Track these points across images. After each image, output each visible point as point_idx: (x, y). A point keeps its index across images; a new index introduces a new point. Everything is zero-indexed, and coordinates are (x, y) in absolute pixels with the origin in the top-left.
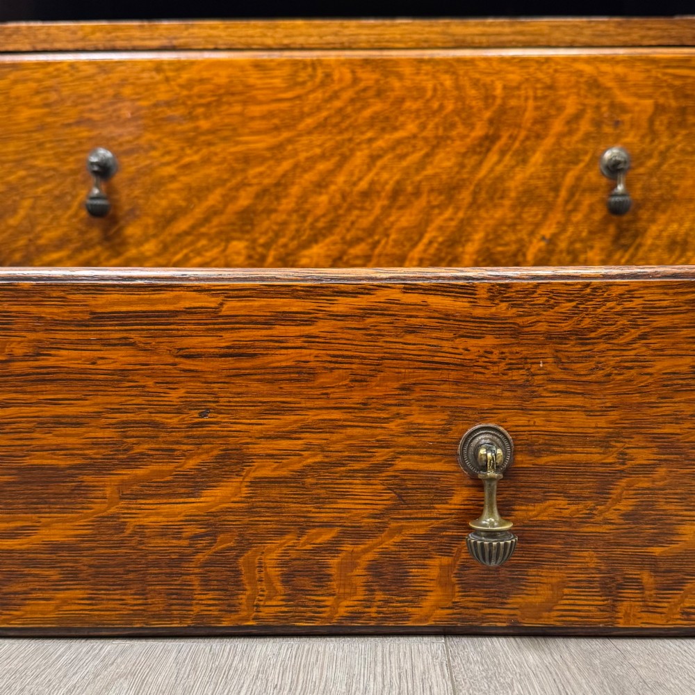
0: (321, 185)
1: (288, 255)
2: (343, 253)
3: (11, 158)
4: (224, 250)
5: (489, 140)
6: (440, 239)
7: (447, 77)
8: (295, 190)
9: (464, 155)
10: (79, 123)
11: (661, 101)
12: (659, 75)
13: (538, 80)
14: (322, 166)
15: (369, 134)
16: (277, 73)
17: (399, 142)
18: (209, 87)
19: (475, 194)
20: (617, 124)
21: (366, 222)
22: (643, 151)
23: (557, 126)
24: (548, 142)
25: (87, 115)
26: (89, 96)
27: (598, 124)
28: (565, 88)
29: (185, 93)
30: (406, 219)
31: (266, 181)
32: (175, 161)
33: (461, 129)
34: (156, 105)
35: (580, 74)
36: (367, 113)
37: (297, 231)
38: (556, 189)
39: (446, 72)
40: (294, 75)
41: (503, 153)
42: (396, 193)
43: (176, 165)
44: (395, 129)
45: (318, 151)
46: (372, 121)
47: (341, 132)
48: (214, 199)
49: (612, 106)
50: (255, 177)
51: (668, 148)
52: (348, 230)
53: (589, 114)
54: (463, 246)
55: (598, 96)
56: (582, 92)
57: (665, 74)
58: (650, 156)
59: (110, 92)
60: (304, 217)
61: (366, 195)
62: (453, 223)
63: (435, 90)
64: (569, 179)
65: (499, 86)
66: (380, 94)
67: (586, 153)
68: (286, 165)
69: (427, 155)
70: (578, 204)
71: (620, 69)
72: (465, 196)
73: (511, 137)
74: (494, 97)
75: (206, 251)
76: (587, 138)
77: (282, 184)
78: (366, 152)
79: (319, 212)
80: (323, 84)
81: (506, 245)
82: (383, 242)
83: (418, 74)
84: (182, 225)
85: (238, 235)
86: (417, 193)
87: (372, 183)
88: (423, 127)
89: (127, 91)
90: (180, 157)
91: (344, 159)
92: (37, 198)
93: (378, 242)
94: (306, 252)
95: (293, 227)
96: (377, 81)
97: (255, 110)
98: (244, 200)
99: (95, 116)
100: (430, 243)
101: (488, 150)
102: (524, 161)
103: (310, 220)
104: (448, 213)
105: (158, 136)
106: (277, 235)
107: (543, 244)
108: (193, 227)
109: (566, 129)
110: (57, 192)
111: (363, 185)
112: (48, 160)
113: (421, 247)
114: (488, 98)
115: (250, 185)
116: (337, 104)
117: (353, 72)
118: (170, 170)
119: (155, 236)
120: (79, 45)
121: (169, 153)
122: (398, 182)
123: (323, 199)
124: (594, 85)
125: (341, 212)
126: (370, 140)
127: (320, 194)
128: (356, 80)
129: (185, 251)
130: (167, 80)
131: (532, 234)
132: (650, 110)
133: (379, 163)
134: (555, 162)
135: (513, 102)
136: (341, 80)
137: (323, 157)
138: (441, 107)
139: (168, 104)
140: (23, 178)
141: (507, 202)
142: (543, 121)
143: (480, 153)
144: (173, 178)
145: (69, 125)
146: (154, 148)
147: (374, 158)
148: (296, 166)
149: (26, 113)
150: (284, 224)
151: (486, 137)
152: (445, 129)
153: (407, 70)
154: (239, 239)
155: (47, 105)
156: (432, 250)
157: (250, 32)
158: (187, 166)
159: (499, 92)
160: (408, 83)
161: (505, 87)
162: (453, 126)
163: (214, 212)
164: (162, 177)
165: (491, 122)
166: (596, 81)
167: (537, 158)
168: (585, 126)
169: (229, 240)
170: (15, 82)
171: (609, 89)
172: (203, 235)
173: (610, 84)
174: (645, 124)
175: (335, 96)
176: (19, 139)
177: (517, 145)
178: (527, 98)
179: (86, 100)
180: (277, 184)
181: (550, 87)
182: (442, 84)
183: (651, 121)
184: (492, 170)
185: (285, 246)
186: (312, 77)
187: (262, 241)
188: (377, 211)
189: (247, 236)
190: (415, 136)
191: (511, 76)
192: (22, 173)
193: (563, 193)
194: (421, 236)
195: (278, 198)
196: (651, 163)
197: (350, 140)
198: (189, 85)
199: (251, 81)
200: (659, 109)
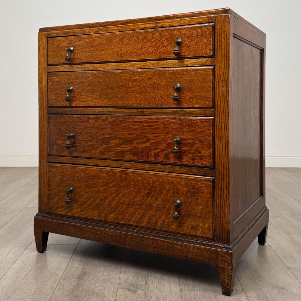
0: (113, 200)
1: (106, 216)
2: (118, 217)
3: (55, 186)
4: (93, 213)
5: (149, 194)
6: (138, 217)
7: (140, 177)
8: (108, 200)
9: (143, 196)
10: (67, 180)
11: (189, 189)
12: (188, 182)
13: (160, 181)
14: (113, 195)
15: (123, 189)
16: (105, 173)
17: (129, 192)
18: (92, 175)
19: (146, 206)
20: (178, 194)
21: (122, 210)
22: (185, 201)
23: (164, 192)
24: (162, 196)
25: (69, 179)
26: (69, 174)
27: (174, 193)
28: (166, 183)
29: (87, 176)
30: (131, 210)
31: (102, 197)
32: (84, 191)
33: (143, 190)
34: (81, 178)
35: (169, 180)
36: (123, 184)
37: (108, 210)
38: (164, 208)
39: (139, 176)
40: (108, 174)
41: (152, 197)
42: (129, 204)
43: (85, 192)
44: (129, 189)
45: (113, 192)
46: (124, 186)
47: (117, 188)
48: (92, 200)
49: (177, 189)
50: (100, 196)
51: (191, 202)
52: (119, 211)
53: (172, 190)
54: (143, 219)
55: (174, 186)
56: (170, 184)
57: (190, 182)
58: (186, 203)
59: (73, 174)
60: (109, 207)
61: (122, 203)
62: (141, 213)
63: (137, 180)
64: (167, 206)
65: (151, 181)
66: (125, 180)
67: (171, 200)
68: (106, 194)
69: (135, 196)
70: (169, 213)
71: (179, 180)
72: (144, 206)
73: (154, 193)
74: (150, 183)
75: (90, 212)
76: (171, 196)
77: (105, 198)
78: (122, 193)
79: (112, 206)
80: (114, 176)
81: (153, 221)
82: (126, 216)
83: (134, 176)
84: (85, 205)
85: (96, 209)
86: (133, 205)
87: (124, 201)
88: (135, 189)
89: (76, 174)
90: (86, 190)
91: (118, 194)
92: (59, 196)
93: (125, 215)
94: (110, 216)
95: (107, 209)
96: (125, 177)
97: (101, 181)
98: (97, 201)
99: (70, 179)
100: (136, 217)
101: (149, 196)
102: (157, 200)
103: (111, 208)
104: (140, 210)
105: (82, 185)
106: (104, 211)
107: (161, 222)
108: (87, 206)
109: (166, 193)
110: (62, 195)
111: (122, 201)
112: (61, 188)
113: (134, 218)
114: (149, 183)
115: (99, 198)
116: (117, 181)
117: (120, 174)
118: (83, 193)
119: (80, 207)
120: (69, 162)
121: (83, 189)
122: (129, 201)
123: (114, 203)
124: (173, 183)
125: (117, 207)
126: (123, 190)
127: (113, 202)
128: (121, 176)
129: (85, 212)
130: (84, 172)
131: (159, 219)
132: (186, 191)
133: (125, 196)
134: (164, 201)
135: (154, 185)
136: (117, 176)
137: (114, 193)
138: (139, 184)
139: (84, 178)
140: (57, 191)
141: (153, 210)
142: (161, 191)
143: (147, 197)
144: (84, 194)
145: (65, 180)
146: (81, 187)
147: (124, 195)
148: (108, 195)
149: (58, 177)
150: (105, 208)
151: (148, 193)
152: (139, 190)
153: (131, 175)
154: (96, 210)
155: (62, 176)
156: (137, 219)
157: (101, 162)
158: (87, 192)
159: (151, 182)
160: (131, 178)
161: (152, 182)
162: (141, 189)
163: (92, 203)
164: (82, 194)
165: (149, 189)
166: (173, 182)
167: (160, 200)
168: (171, 193)
169: (94, 210)
170: (56, 170)
171: (176, 184)
172: (89, 208)
173: (176, 183)
174: (185, 194)
175: (116, 179)
176: (56, 183)
177: (155, 196)
178: (157, 185)
179: (69, 175)
180: (104, 198)
181: (162, 183)
182: (139, 179)
183: (186, 194)
184: (150, 201)
185: (105, 213)
186: (112, 175)
187: (101, 211)
188: (125, 208)
189: (98, 210)
190: (133, 191)
191: (154, 179)
192: (56, 190)
193: (166, 210)
194: (134, 215)
195: (104, 202)
196: (187, 205)
197: (119, 190)
198: (88, 174)
199: (100, 174)
200: (188, 191)
